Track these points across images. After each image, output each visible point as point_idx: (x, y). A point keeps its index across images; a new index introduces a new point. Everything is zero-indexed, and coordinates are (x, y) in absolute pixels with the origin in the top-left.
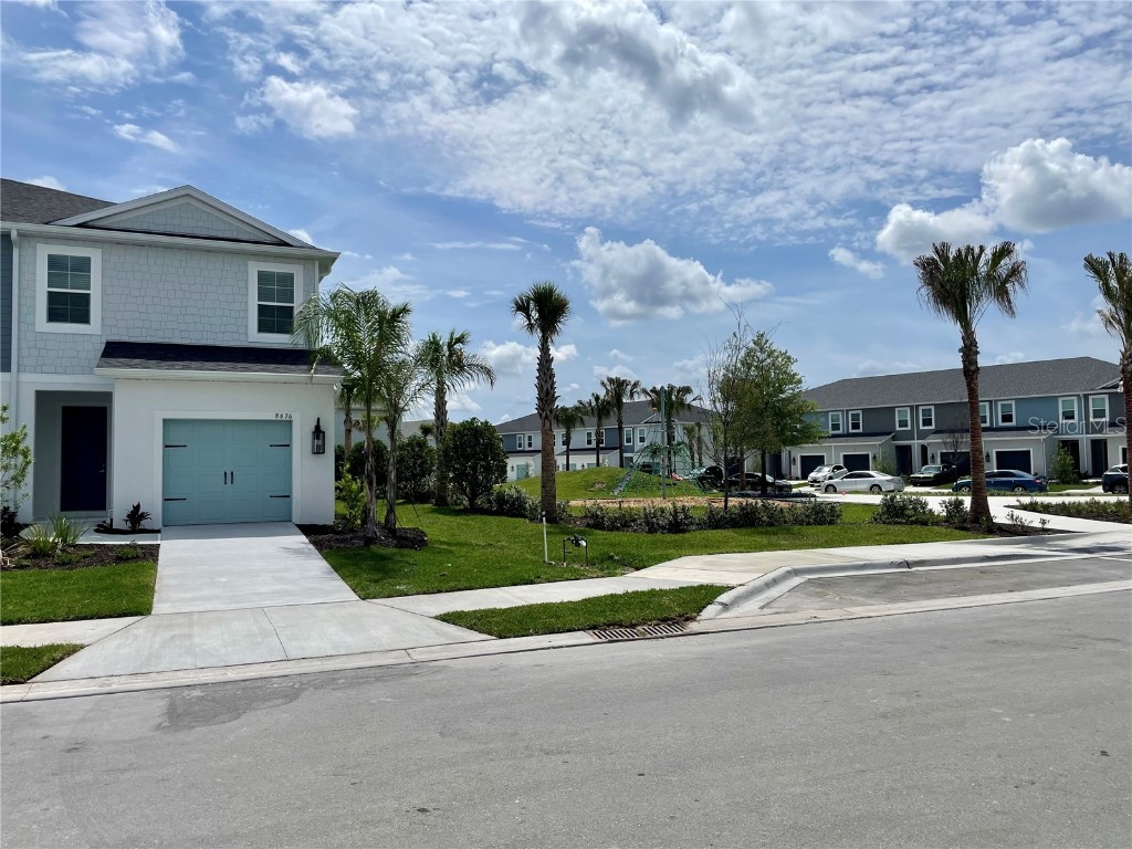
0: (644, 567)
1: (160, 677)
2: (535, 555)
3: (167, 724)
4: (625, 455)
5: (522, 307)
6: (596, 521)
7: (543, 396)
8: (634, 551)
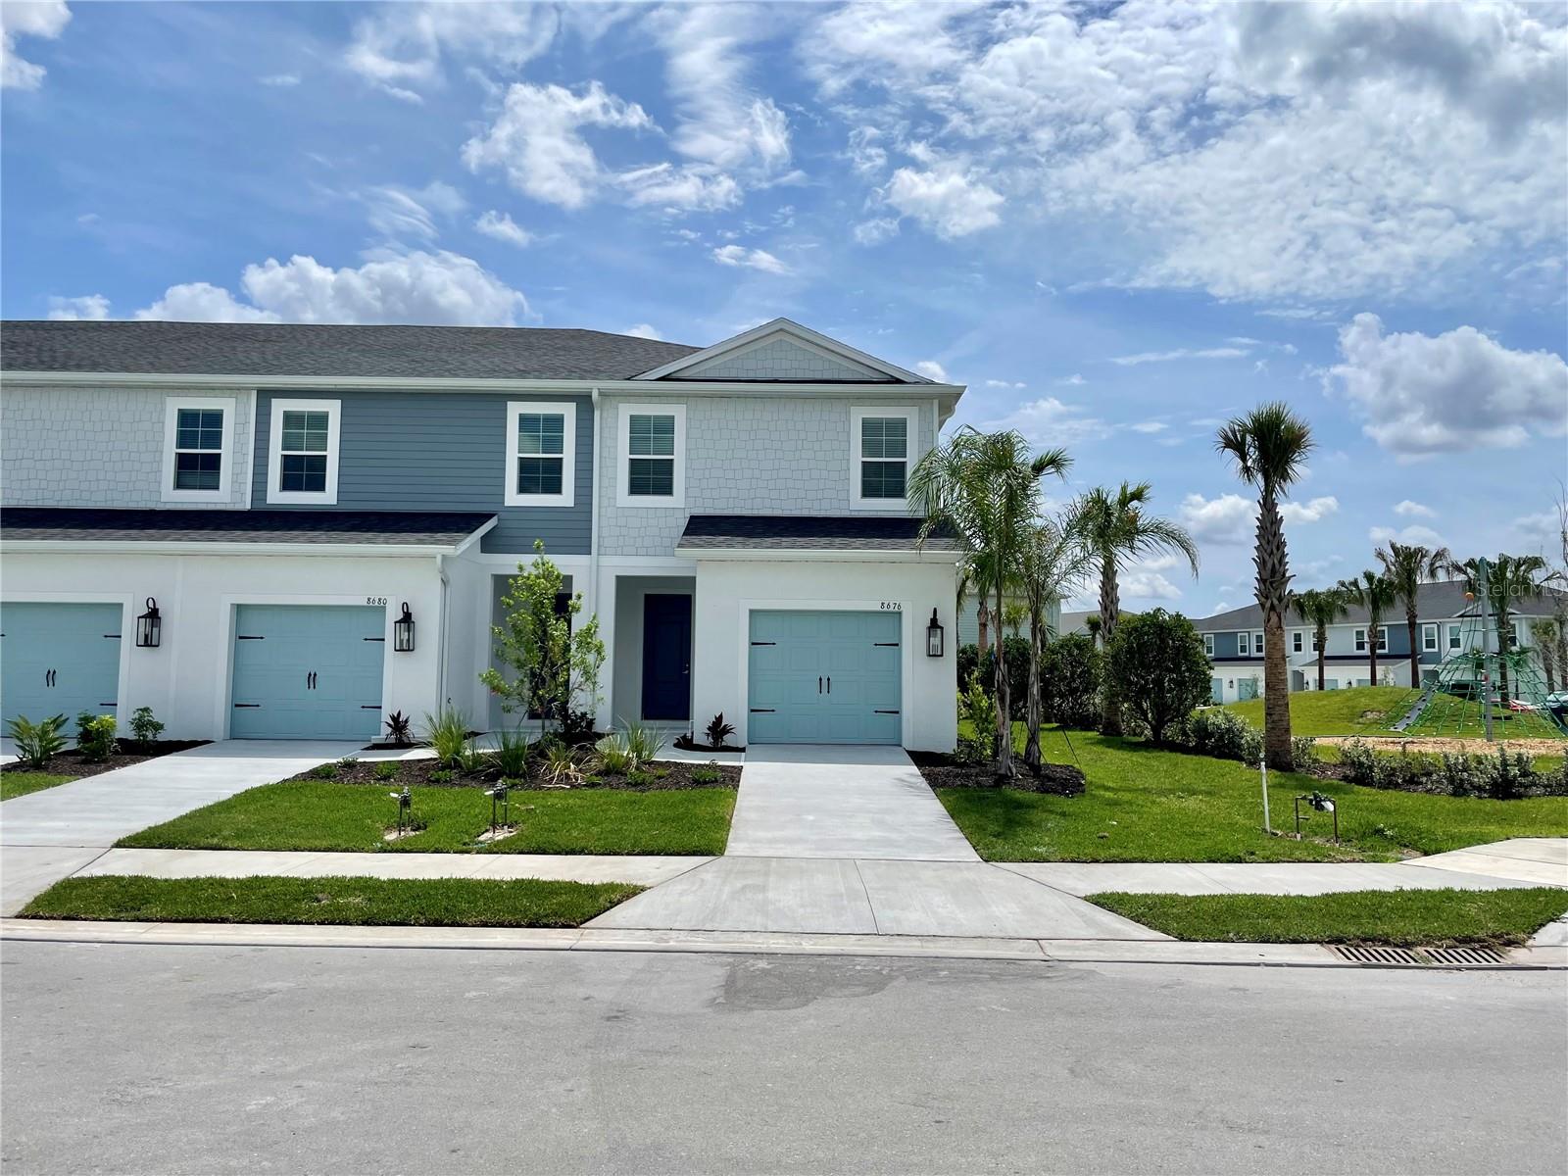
0: (1438, 851)
1: (723, 937)
2: (1251, 818)
3: (721, 1000)
4: (1422, 667)
5: (1234, 443)
6: (1359, 773)
7: (1267, 574)
8: (1424, 825)
